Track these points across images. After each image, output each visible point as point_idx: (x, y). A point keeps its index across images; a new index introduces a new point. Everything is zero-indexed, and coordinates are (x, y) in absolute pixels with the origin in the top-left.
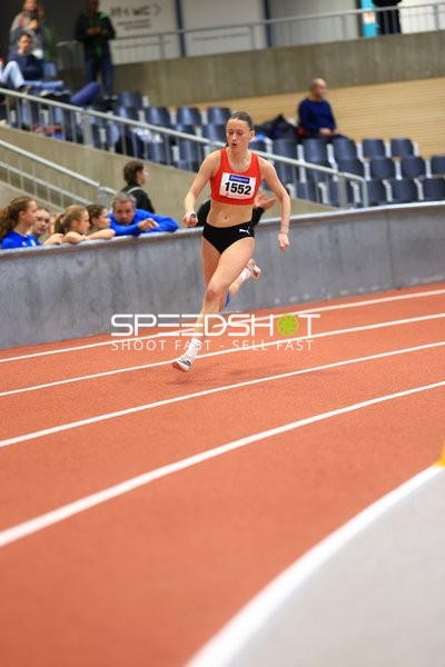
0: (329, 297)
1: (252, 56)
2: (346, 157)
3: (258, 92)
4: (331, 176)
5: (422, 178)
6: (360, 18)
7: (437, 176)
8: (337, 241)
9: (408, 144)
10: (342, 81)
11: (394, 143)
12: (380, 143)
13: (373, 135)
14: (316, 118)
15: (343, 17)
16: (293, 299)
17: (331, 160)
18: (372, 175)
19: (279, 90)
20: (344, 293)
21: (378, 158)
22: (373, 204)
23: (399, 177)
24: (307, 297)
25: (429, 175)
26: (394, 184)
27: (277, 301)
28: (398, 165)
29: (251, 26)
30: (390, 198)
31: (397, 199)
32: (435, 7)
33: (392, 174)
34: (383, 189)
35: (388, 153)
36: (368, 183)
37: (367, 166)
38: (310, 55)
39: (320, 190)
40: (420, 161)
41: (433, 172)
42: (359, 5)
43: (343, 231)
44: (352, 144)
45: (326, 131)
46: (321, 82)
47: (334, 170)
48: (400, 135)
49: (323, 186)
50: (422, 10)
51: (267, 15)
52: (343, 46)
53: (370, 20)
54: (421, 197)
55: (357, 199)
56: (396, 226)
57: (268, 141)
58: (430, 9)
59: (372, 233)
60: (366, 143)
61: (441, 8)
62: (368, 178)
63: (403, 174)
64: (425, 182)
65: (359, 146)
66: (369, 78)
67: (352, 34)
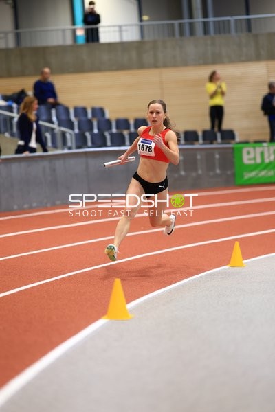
0: (49, 205)
1: (7, 51)
2: (63, 117)
3: (9, 74)
4: (53, 129)
5: (110, 132)
6: (74, 31)
7: (119, 131)
8: (54, 170)
9: (102, 111)
10: (63, 70)
11: (94, 110)
12: (84, 110)
13: (81, 104)
14: (45, 91)
15: (64, 31)
16: (26, 206)
17: (54, 119)
18: (79, 129)
19: (22, 74)
20: (58, 202)
21: (83, 119)
22: (78, 147)
23: (96, 131)
24: (34, 205)
25: (114, 130)
26: (93, 135)
27: (16, 207)
28: (95, 123)
29: (6, 33)
30: (89, 143)
31: (94, 145)
32: (120, 27)
33: (91, 129)
34: (85, 138)
35: (90, 116)
36: (76, 134)
37: (76, 124)
38: (42, 53)
39: (46, 138)
40: (109, 122)
41: (117, 128)
42: (74, 23)
43: (59, 164)
44: (67, 110)
45: (51, 100)
46: (47, 70)
47: (55, 126)
48: (97, 105)
49: (48, 135)
50: (112, 29)
51: (17, 26)
52: (63, 49)
53: (80, 33)
54: (109, 143)
55: (69, 144)
56: (92, 162)
57: (15, 105)
58: (117, 29)
59: (77, 166)
60: (76, 109)
61: (124, 28)
62: (77, 131)
63: (99, 129)
64: (112, 135)
65: (72, 111)
66: (80, 69)
67: (69, 41)
